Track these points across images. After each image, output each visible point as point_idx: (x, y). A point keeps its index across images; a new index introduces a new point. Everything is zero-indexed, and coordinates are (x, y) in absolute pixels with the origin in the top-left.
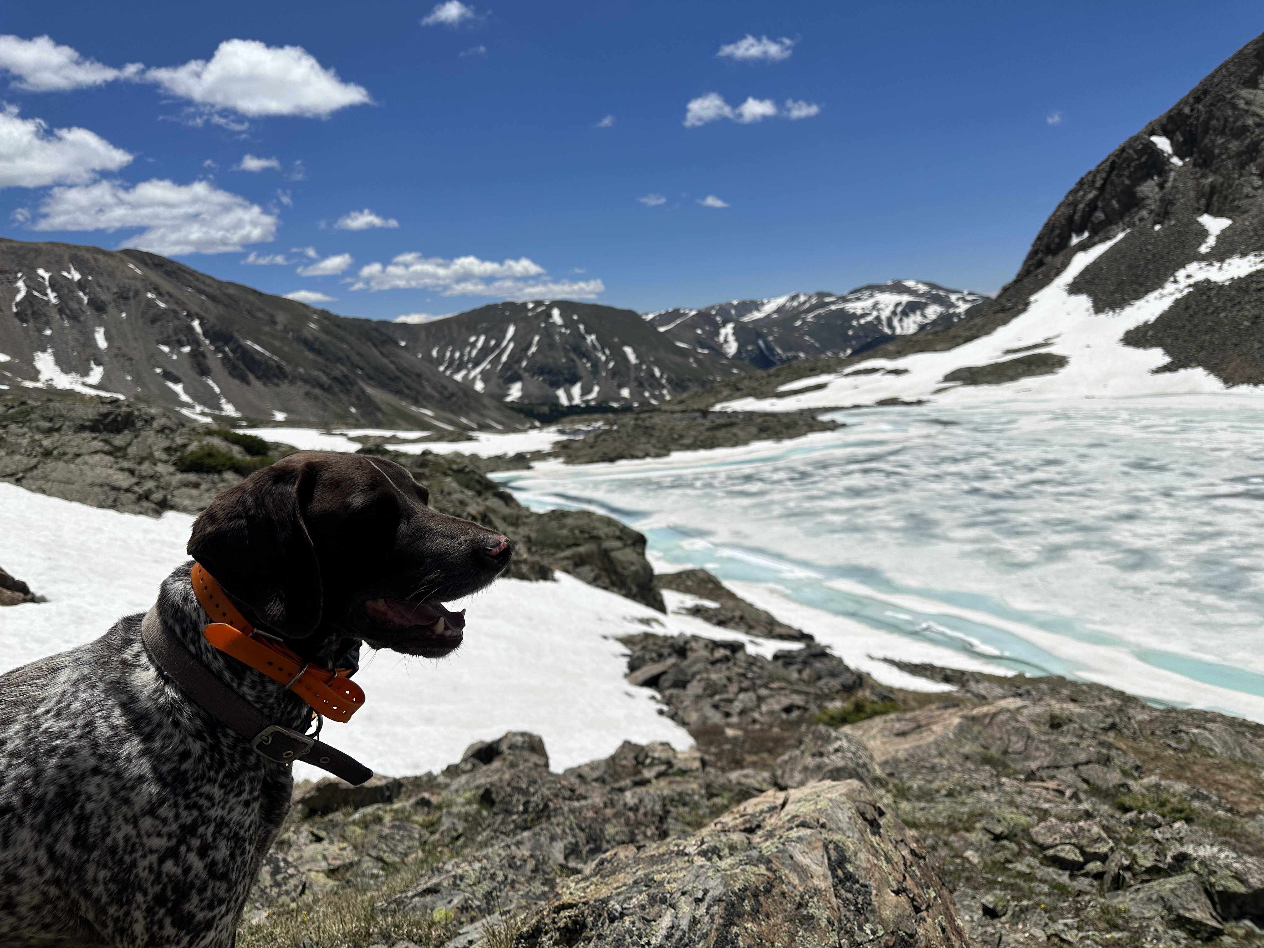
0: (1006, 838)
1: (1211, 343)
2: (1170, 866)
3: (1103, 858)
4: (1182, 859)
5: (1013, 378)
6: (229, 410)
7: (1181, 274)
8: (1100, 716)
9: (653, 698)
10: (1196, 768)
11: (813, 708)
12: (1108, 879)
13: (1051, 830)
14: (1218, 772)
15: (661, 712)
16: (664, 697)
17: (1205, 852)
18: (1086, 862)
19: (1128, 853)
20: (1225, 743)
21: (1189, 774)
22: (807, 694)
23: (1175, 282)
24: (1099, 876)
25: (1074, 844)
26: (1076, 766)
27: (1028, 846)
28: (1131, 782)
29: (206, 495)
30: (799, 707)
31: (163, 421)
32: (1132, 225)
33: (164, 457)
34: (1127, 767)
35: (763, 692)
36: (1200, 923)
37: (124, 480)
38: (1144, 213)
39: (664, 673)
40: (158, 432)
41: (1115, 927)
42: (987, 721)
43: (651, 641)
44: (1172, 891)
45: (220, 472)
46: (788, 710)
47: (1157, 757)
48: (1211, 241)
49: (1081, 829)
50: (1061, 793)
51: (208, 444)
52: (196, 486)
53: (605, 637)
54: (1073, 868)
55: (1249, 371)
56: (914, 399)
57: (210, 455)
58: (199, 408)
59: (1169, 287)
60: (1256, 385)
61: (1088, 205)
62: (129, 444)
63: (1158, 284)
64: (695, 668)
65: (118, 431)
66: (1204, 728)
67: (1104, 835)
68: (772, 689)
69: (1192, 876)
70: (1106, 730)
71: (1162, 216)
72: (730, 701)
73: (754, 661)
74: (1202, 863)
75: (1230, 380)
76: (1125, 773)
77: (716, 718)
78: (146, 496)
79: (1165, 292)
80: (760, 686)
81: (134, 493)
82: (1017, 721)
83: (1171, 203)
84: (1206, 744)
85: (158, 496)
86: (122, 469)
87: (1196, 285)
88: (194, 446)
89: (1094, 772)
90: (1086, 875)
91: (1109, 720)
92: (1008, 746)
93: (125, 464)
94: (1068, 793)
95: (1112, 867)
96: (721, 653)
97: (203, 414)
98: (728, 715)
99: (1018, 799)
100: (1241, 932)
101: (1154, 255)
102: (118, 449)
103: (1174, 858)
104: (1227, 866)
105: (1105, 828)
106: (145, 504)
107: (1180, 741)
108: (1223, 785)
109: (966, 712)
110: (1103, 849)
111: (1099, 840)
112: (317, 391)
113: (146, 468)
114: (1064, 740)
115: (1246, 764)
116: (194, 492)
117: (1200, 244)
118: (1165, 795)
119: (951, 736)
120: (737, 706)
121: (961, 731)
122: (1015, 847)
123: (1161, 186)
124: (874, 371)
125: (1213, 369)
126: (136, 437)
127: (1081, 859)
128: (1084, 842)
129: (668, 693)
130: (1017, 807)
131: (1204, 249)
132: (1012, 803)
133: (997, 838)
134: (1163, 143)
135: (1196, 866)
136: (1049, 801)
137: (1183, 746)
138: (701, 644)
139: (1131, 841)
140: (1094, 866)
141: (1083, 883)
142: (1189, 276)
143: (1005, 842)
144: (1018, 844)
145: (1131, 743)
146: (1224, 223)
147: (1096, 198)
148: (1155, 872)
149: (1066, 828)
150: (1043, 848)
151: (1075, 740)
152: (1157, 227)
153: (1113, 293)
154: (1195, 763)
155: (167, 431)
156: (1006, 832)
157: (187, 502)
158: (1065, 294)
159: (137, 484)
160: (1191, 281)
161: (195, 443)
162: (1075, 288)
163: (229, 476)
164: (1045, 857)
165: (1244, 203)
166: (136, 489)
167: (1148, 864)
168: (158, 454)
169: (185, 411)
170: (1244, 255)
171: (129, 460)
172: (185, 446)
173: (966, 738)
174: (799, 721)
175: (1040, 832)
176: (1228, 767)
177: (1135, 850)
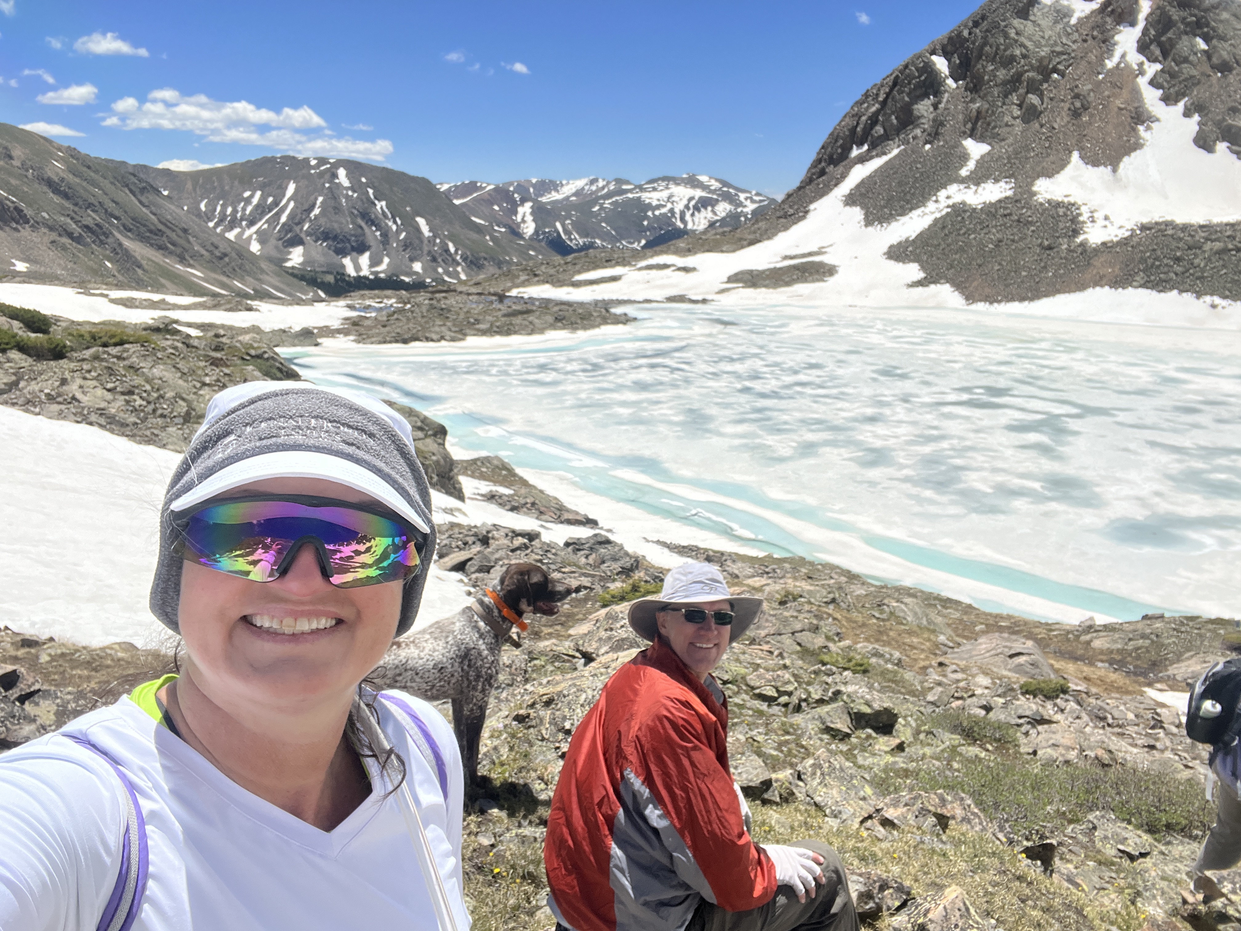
0: (730, 683)
2: (831, 699)
3: (790, 694)
4: (837, 693)
5: (789, 283)
7: (942, 194)
8: (826, 592)
9: (461, 581)
10: (891, 633)
11: (598, 588)
12: (791, 707)
13: (759, 677)
14: (907, 636)
15: (467, 593)
16: (470, 580)
17: (850, 689)
18: (779, 697)
19: (806, 690)
20: (916, 614)
21: (886, 639)
22: (593, 576)
23: (937, 201)
24: (786, 705)
25: (773, 686)
26: (793, 633)
27: (744, 688)
28: (831, 645)
30: (586, 588)
32: (906, 142)
34: (831, 634)
36: (839, 730)
38: (918, 132)
39: (470, 559)
41: (788, 733)
43: (456, 530)
44: (828, 713)
48: (971, 165)
49: (778, 676)
50: (771, 653)
54: (770, 700)
55: (987, 290)
59: (931, 206)
60: (992, 303)
61: (870, 118)
63: (922, 202)
64: (497, 556)
66: (903, 602)
67: (792, 680)
68: (564, 573)
69: (841, 703)
70: (827, 603)
71: (933, 136)
73: (549, 548)
74: (849, 696)
75: (971, 298)
76: (828, 638)
79: (927, 210)
83: (942, 124)
84: (902, 614)
87: (954, 206)
89: (806, 638)
90: (778, 705)
91: (831, 596)
94: (776, 653)
95: (795, 700)
96: (520, 540)
99: (742, 657)
100: (863, 736)
101: (922, 174)
103: (834, 693)
104: (862, 697)
105: (794, 675)
107: (882, 612)
110: (790, 688)
111: (789, 682)
114: (786, 614)
115: (928, 630)
117: (962, 167)
118: (852, 654)
122: (735, 688)
123: (936, 106)
124: (665, 266)
125: (959, 286)
127: (776, 695)
128: (779, 684)
129: (474, 576)
130: (740, 663)
131: (964, 172)
132: (738, 660)
134: (941, 64)
135: (845, 697)
136: (761, 658)
137: (884, 616)
138: (502, 533)
139: (809, 683)
140: (784, 699)
141: (776, 709)
142: (949, 197)
143: (730, 685)
144: (738, 686)
146: (984, 148)
147: (877, 112)
148: (821, 702)
149: (769, 676)
150: (753, 688)
151: (795, 614)
152: (928, 147)
153: (883, 208)
154: (890, 629)
156: (731, 679)
158: (841, 204)
160: (950, 202)
162: (850, 200)
163: (14, 355)
164: (755, 694)
165: (1002, 131)
167: (817, 697)
170: (997, 181)
174: (586, 599)
175: (752, 679)
176: (915, 632)
177: (811, 689)
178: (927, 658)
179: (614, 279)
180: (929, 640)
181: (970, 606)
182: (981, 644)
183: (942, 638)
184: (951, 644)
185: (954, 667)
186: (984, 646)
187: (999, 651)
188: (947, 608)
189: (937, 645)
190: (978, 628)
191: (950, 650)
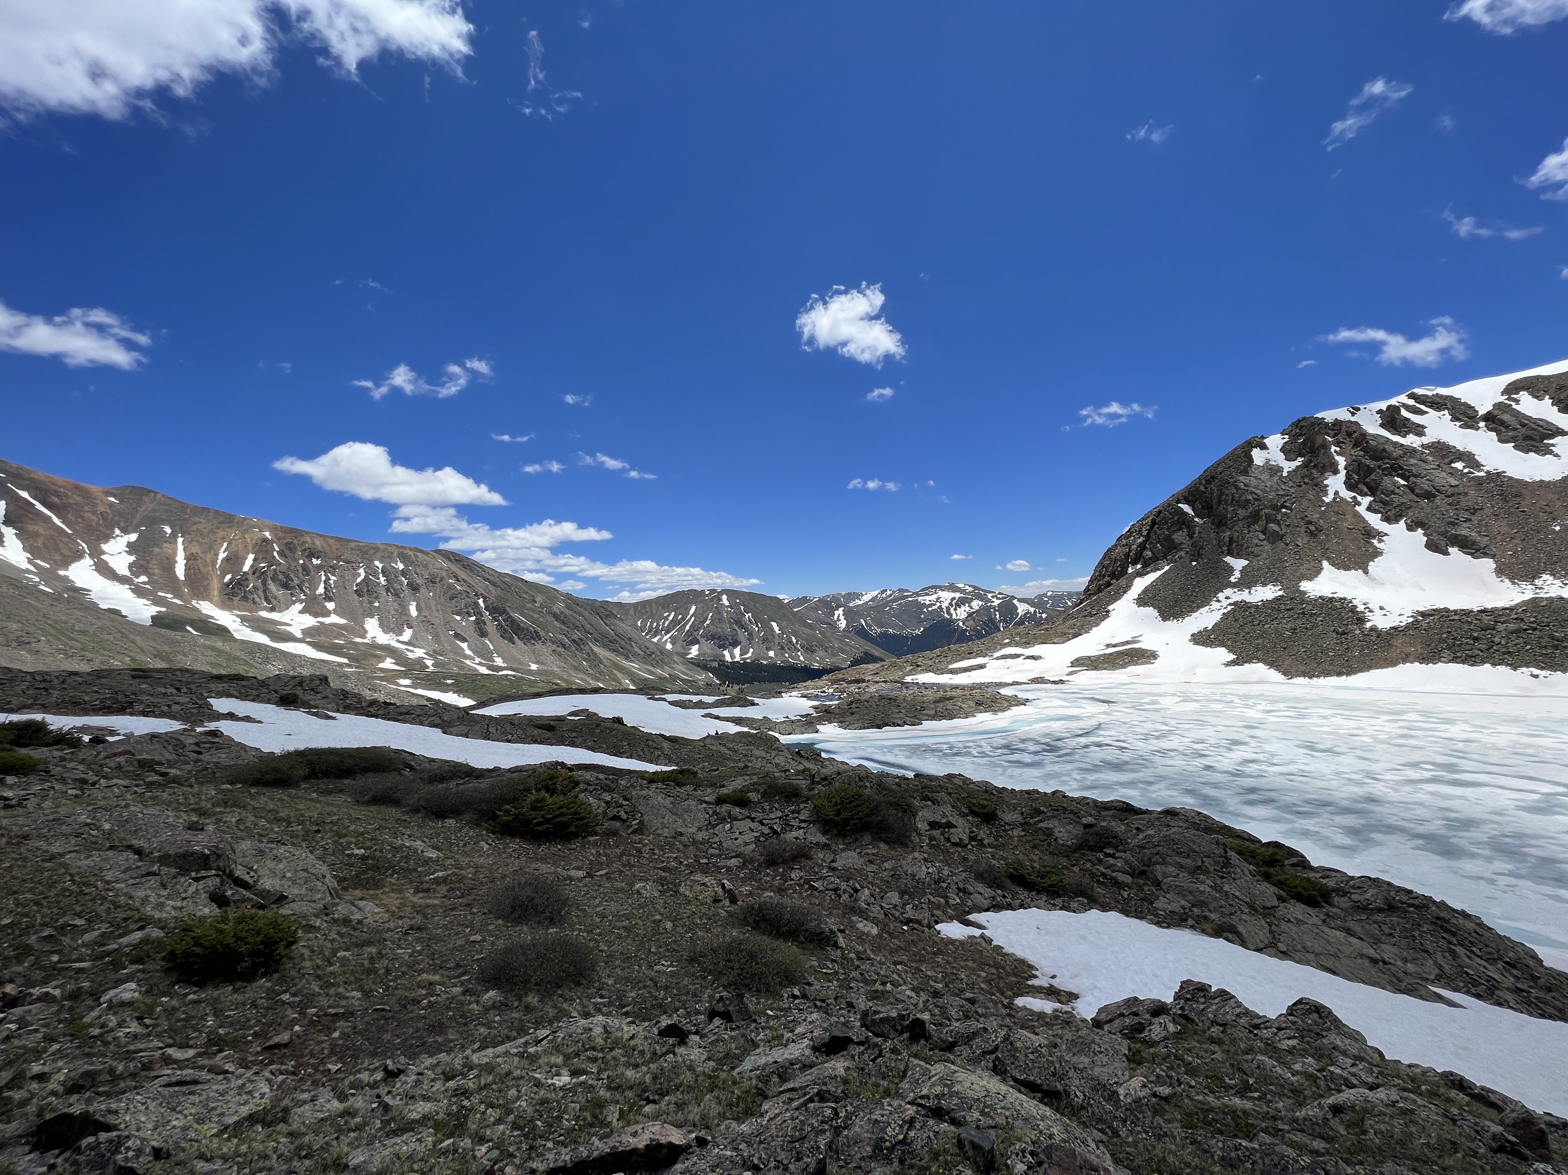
6: (499, 661)
23: (1218, 601)
32: (1173, 561)
38: (1182, 553)
48: (1237, 574)
55: (1302, 668)
56: (1056, 679)
58: (477, 660)
59: (1215, 605)
60: (1310, 678)
61: (1138, 546)
63: (1205, 601)
71: (1196, 556)
75: (1288, 673)
79: (1212, 608)
83: (1201, 547)
87: (1235, 604)
117: (1230, 576)
123: (1191, 536)
124: (1016, 656)
125: (1272, 664)
131: (1233, 579)
134: (1186, 508)
142: (1227, 598)
146: (1244, 562)
147: (1144, 542)
152: (1194, 563)
153: (1172, 607)
158: (1135, 606)
162: (1142, 601)
165: (1256, 550)
170: (1264, 584)
179: (981, 667)
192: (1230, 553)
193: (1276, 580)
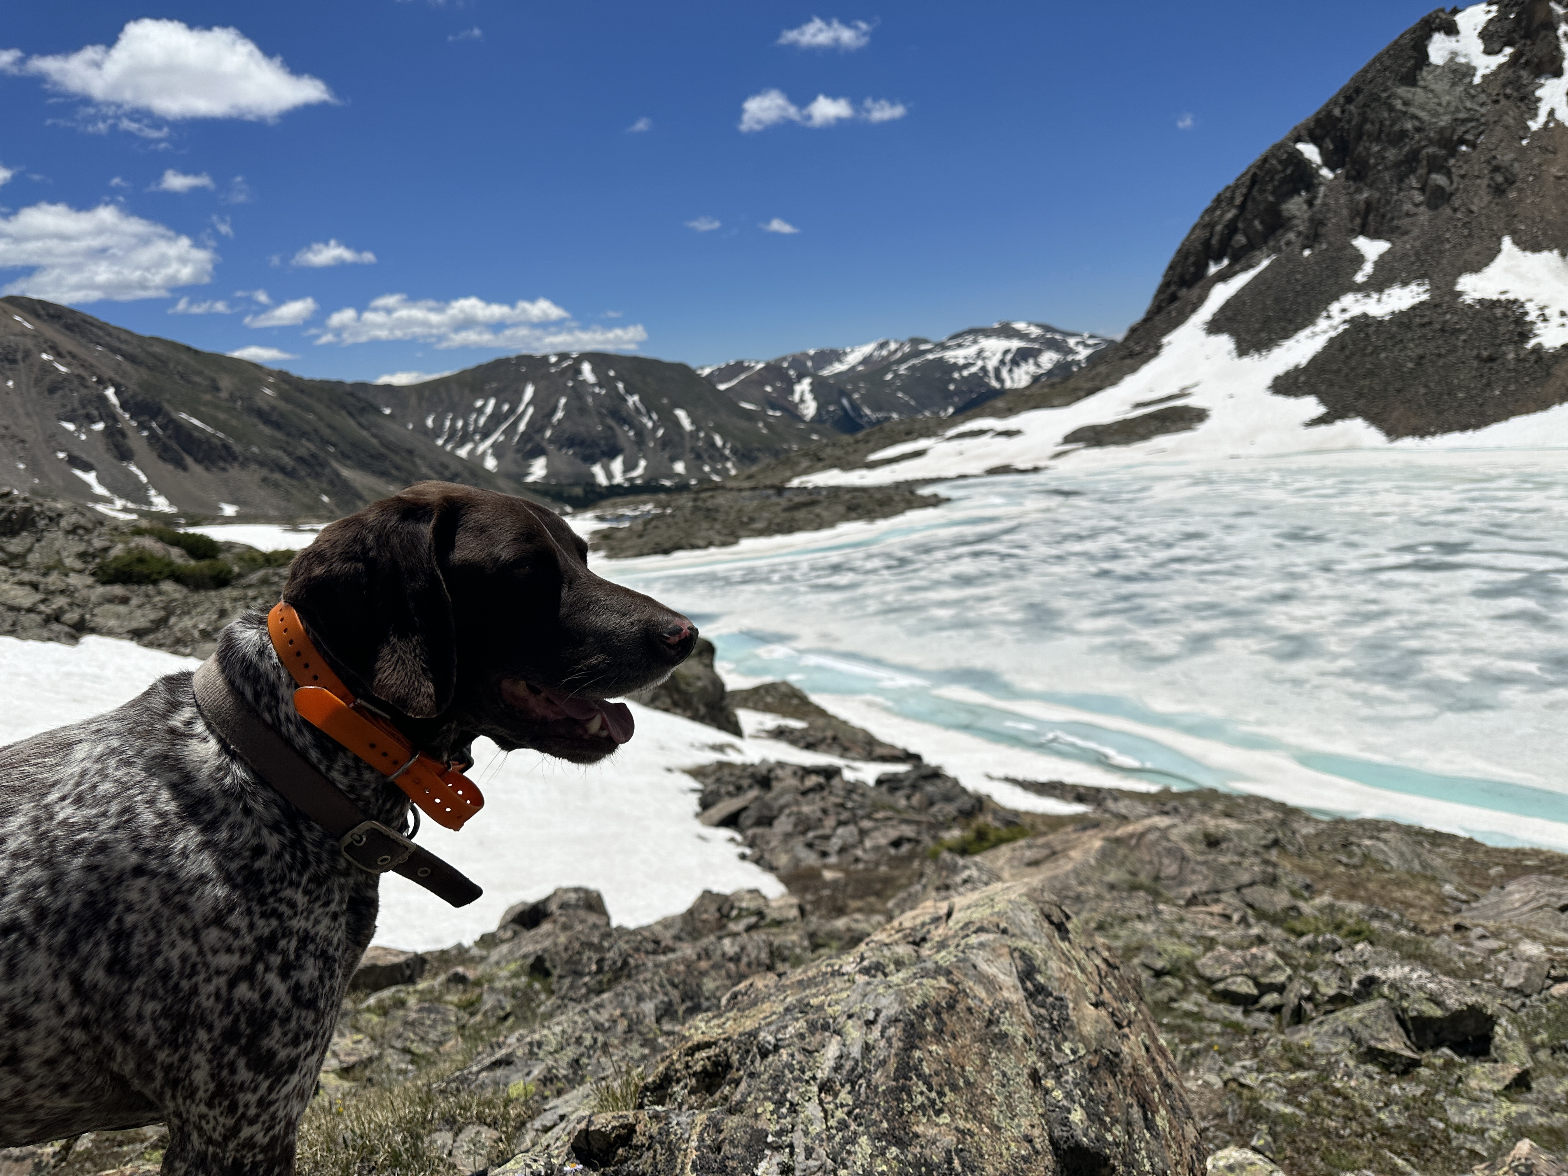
0: (1168, 973)
1: (1371, 389)
2: (1357, 993)
3: (1280, 989)
4: (1369, 983)
5: (1145, 437)
6: (161, 504)
7: (1335, 308)
8: (1261, 832)
9: (732, 840)
10: (1371, 886)
11: (927, 839)
12: (1286, 1012)
13: (1220, 960)
14: (1394, 888)
15: (743, 857)
16: (745, 838)
17: (1395, 972)
18: (1262, 994)
19: (1309, 981)
20: (1402, 855)
21: (1362, 893)
22: (918, 823)
23: (1329, 317)
24: (1276, 1010)
25: (1246, 975)
26: (1238, 889)
27: (1194, 981)
28: (1301, 904)
29: (139, 612)
30: (909, 840)
31: (74, 518)
32: (1277, 250)
33: (78, 565)
34: (1296, 887)
35: (866, 824)
36: (1395, 1054)
37: (24, 597)
38: (1291, 236)
39: (744, 809)
40: (68, 532)
41: (1299, 1066)
42: (1133, 842)
43: (726, 771)
44: (1361, 1020)
45: (155, 582)
46: (897, 843)
47: (1327, 876)
48: (1368, 268)
49: (1254, 956)
50: (1228, 917)
51: (137, 547)
52: (125, 601)
53: (669, 770)
54: (1247, 1002)
55: (1414, 421)
56: (1029, 466)
57: (141, 560)
58: (119, 503)
59: (1322, 324)
60: (1422, 436)
61: (1227, 226)
62: (30, 550)
63: (1309, 319)
64: (782, 801)
65: (14, 533)
66: (1378, 839)
67: (1280, 962)
68: (876, 820)
69: (1381, 1002)
70: (1267, 847)
71: (1312, 238)
72: (827, 838)
73: (853, 788)
74: (1393, 986)
75: (1393, 432)
76: (1294, 894)
77: (810, 859)
78: (57, 617)
79: (1317, 329)
80: (862, 818)
81: (40, 613)
82: (1169, 840)
83: (1321, 223)
84: (1381, 857)
85: (72, 616)
86: (21, 583)
87: (1352, 321)
88: (118, 550)
89: (1260, 894)
90: (1262, 1010)
91: (1271, 836)
92: (1159, 871)
93: (26, 576)
94: (1236, 917)
95: (1291, 998)
96: (812, 780)
97: (125, 510)
98: (824, 854)
99: (1180, 928)
100: (1439, 1062)
101: (1304, 286)
102: (15, 557)
103: (1360, 983)
104: (1421, 988)
105: (1281, 955)
106: (56, 627)
107: (1351, 855)
108: (1402, 903)
109: (1108, 833)
110: (1280, 978)
111: (1274, 968)
112: (278, 476)
113: (54, 580)
114: (1223, 859)
115: (1425, 877)
116: (122, 609)
117: (1355, 272)
118: (1340, 916)
119: (1092, 862)
120: (835, 843)
121: (1105, 856)
122: (1178, 983)
123: (1310, 203)
124: (981, 433)
125: (1375, 419)
126: (38, 540)
127: (1255, 992)
128: (1258, 971)
129: (750, 832)
130: (1179, 937)
131: (1360, 278)
132: (1173, 933)
133: (1158, 974)
134: (1310, 151)
135: (1386, 990)
136: (1215, 928)
137: (1356, 861)
138: (789, 771)
139: (1310, 968)
140: (1271, 999)
141: (1259, 1019)
142: (1344, 310)
143: (1168, 979)
144: (1183, 979)
145: (1296, 860)
146: (1382, 246)
147: (1235, 219)
148: (1339, 1001)
149: (1236, 957)
150: (1211, 982)
151: (1236, 859)
152: (1307, 253)
153: (1258, 331)
154: (1368, 880)
155: (81, 532)
156: (1168, 966)
157: (112, 623)
158: (1203, 334)
159: (43, 601)
160: (1347, 316)
161: (120, 546)
162: (1214, 327)
163: (168, 586)
164: (1215, 992)
165: (1404, 222)
166: (42, 607)
167: (1331, 992)
168: (69, 562)
169: (100, 508)
170: (1405, 284)
171: (30, 570)
172: (106, 550)
173: (1110, 864)
174: (911, 857)
175: (1207, 964)
176: (1406, 882)
177: (1316, 977)
178: (1433, 919)
179: (920, 453)
180: (1429, 892)
181: (1471, 841)
182: (1510, 893)
183: (1448, 888)
184: (1464, 897)
185: (1480, 931)
186: (1517, 896)
187: (1543, 901)
188: (1439, 846)
189: (1443, 899)
190: (1493, 871)
191: (1464, 907)
192: (1364, 231)
193: (1422, 276)
